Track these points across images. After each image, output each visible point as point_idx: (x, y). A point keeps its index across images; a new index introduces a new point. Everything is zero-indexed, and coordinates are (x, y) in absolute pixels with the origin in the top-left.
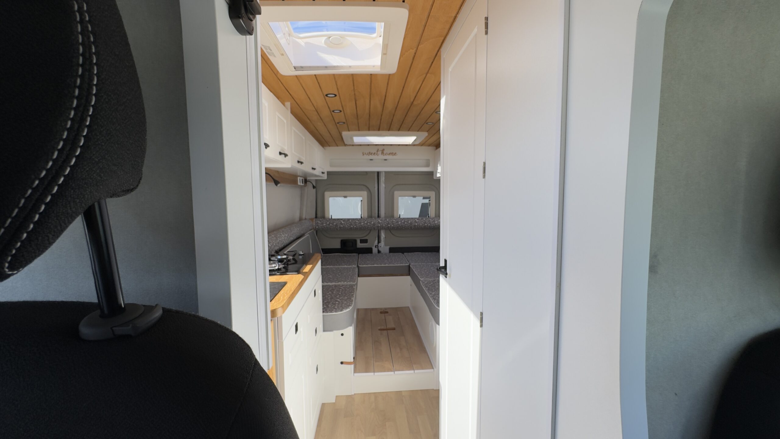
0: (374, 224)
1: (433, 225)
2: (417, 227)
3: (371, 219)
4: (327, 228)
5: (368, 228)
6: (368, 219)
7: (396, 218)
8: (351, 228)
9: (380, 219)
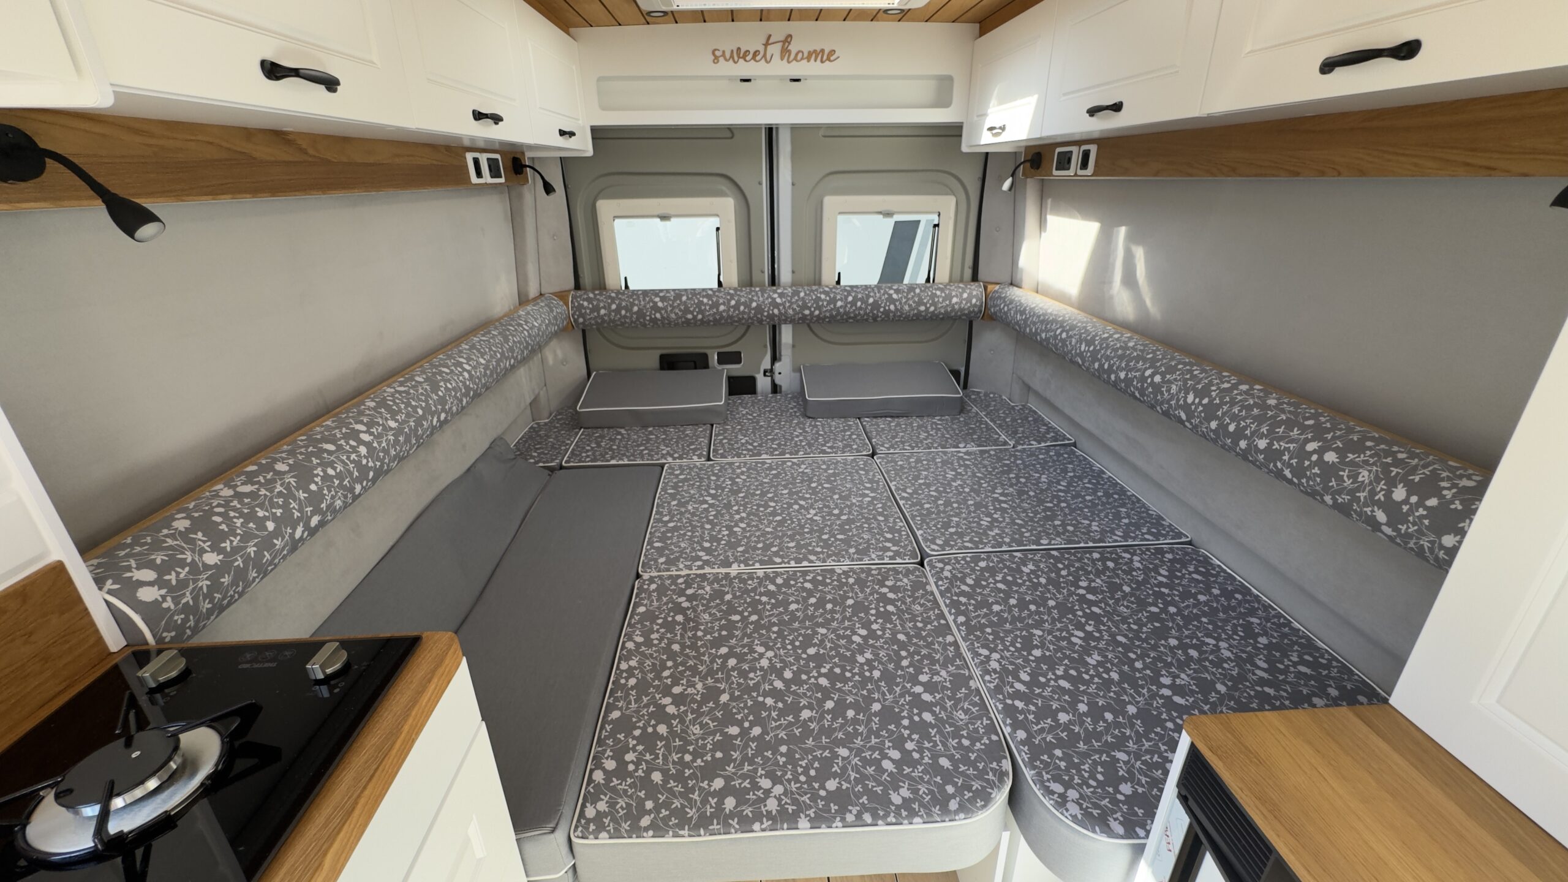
0: (759, 309)
1: (943, 311)
2: (894, 316)
3: (751, 291)
4: (614, 321)
5: (740, 320)
6: (741, 291)
7: (827, 287)
8: (688, 322)
9: (779, 291)
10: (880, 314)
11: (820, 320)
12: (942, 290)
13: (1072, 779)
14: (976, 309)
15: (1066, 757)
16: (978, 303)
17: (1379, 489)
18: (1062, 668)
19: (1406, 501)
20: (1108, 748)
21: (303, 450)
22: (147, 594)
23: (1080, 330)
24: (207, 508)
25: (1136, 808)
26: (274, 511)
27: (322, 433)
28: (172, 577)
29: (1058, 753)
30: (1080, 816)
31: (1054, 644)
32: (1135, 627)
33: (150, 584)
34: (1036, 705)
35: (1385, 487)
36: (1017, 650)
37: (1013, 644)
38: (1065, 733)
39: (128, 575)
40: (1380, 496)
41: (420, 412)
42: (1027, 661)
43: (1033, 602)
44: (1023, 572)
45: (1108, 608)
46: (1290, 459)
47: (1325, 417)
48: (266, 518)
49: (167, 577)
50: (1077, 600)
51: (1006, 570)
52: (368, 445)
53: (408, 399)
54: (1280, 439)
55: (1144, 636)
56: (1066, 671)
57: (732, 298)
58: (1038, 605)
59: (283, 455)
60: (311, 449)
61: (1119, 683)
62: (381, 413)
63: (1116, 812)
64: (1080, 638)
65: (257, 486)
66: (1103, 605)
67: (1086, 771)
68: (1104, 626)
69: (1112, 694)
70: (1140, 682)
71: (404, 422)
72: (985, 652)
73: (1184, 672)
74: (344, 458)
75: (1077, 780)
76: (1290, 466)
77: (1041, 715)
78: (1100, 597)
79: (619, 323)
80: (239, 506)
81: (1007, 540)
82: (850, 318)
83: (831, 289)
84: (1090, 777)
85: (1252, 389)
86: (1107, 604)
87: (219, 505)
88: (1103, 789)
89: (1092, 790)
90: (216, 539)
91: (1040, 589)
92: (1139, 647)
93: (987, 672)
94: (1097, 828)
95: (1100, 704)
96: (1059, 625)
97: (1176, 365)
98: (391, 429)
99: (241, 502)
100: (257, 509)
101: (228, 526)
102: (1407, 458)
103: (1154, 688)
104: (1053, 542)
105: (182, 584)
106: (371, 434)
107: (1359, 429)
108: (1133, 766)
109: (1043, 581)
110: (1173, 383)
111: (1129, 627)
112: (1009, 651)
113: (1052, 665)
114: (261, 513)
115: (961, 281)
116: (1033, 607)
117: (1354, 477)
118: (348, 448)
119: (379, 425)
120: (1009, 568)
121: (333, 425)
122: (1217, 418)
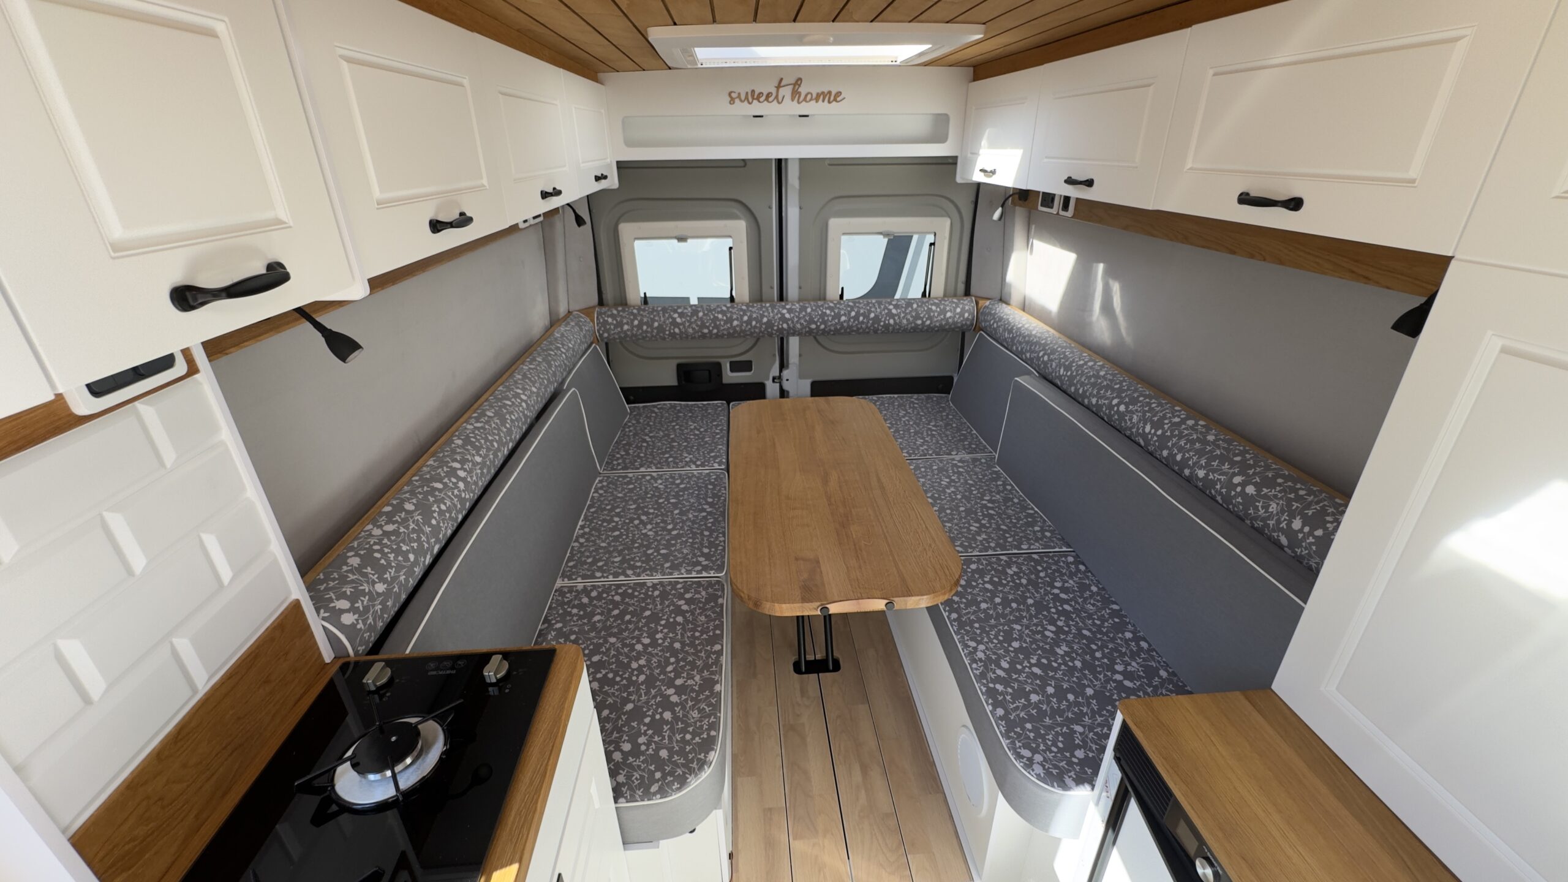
0: (769, 324)
1: (938, 324)
2: (894, 329)
3: (762, 307)
4: (636, 335)
5: (752, 334)
6: (753, 307)
7: (832, 302)
8: (704, 336)
9: (788, 307)
10: (880, 328)
11: (824, 332)
12: (937, 305)
13: (1038, 746)
14: (968, 323)
15: (1035, 730)
16: (970, 317)
17: (1283, 519)
18: (1035, 658)
19: (1301, 531)
20: (1069, 722)
21: (420, 490)
22: (348, 619)
23: (1060, 355)
24: (367, 546)
25: (1086, 769)
26: (412, 545)
27: (429, 472)
28: (359, 605)
29: (1029, 726)
30: (1042, 775)
31: (1030, 637)
32: (1098, 622)
33: (348, 611)
34: (1013, 688)
35: (1287, 518)
36: (1000, 642)
37: (996, 637)
38: (1035, 711)
39: (332, 605)
40: (1283, 525)
41: (495, 444)
42: (1007, 651)
43: (1015, 600)
44: (1007, 573)
45: (1077, 606)
46: (1221, 488)
47: (1250, 454)
48: (408, 552)
49: (356, 605)
50: (1052, 599)
51: (993, 572)
52: (464, 480)
53: (485, 434)
54: (1214, 471)
55: (1105, 630)
56: (1038, 660)
57: (745, 314)
58: (1019, 604)
59: (407, 495)
60: (425, 488)
61: (1081, 670)
62: (468, 450)
63: (1070, 771)
64: (1052, 632)
65: (396, 525)
66: (1073, 603)
67: (1049, 740)
68: (1073, 621)
69: (1075, 679)
70: (1098, 669)
71: (486, 456)
72: (973, 644)
73: (1135, 660)
74: (450, 494)
75: (1042, 747)
76: (1221, 494)
77: (1016, 696)
78: (1071, 596)
79: (640, 337)
80: (389, 543)
81: (992, 545)
82: (853, 331)
83: (835, 304)
84: (1052, 745)
85: (1196, 424)
86: (1077, 602)
87: (375, 544)
88: (1062, 754)
89: (1053, 754)
90: (381, 570)
91: (1021, 589)
92: (1100, 639)
93: (974, 661)
94: (1055, 784)
95: (1065, 687)
96: (1035, 621)
97: (1138, 397)
98: (478, 463)
99: (389, 540)
100: (401, 545)
101: (385, 560)
102: (1306, 495)
103: (1109, 674)
104: (1032, 547)
105: (366, 609)
106: (465, 470)
107: (1274, 466)
108: (1087, 737)
109: (1024, 581)
110: (1134, 414)
111: (1093, 622)
112: (992, 643)
113: (1027, 653)
114: (404, 548)
115: (955, 295)
116: (1014, 605)
117: (1266, 507)
118: (451, 485)
119: (469, 461)
120: (996, 570)
121: (436, 464)
122: (1167, 448)
